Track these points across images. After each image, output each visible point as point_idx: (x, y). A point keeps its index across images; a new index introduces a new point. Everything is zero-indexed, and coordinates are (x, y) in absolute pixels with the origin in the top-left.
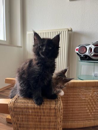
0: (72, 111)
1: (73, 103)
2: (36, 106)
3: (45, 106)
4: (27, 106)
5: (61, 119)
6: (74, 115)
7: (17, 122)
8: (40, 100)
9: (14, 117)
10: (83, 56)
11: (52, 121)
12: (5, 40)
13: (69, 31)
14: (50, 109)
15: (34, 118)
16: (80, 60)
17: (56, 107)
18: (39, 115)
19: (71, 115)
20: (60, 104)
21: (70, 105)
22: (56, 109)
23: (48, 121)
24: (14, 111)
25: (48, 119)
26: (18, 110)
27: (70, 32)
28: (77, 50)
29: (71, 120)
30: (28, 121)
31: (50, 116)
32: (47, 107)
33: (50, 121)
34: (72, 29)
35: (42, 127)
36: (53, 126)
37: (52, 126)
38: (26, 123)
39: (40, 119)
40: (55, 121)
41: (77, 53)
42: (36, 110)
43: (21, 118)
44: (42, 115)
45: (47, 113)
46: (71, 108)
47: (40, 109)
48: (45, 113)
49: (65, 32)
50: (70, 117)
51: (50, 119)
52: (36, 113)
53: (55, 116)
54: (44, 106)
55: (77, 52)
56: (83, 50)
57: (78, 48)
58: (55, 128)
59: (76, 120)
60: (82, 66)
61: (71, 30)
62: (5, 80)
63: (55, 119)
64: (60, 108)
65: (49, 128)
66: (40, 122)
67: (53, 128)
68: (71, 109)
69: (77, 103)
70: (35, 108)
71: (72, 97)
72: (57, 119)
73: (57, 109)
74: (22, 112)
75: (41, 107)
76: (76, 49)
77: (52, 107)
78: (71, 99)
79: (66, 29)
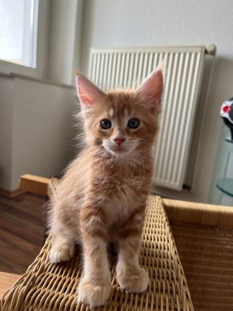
12: (34, 66)
13: (206, 52)
16: (230, 138)
27: (207, 56)
28: (225, 109)
34: (215, 49)
41: (226, 120)
49: (196, 54)
55: (226, 115)
57: (229, 103)
60: (231, 153)
61: (213, 53)
62: (19, 180)
76: (224, 105)
79: (200, 49)
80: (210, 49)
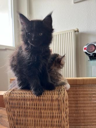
0: (84, 113)
1: (84, 103)
2: (35, 97)
3: (46, 97)
4: (25, 97)
5: (66, 113)
6: (86, 118)
7: (13, 117)
8: (39, 89)
9: (10, 111)
10: (92, 55)
11: (55, 116)
12: (14, 46)
13: (75, 31)
14: (52, 100)
15: (33, 112)
16: (89, 60)
17: (59, 97)
18: (39, 108)
19: (83, 118)
20: (64, 94)
21: (80, 107)
22: (59, 100)
23: (50, 116)
24: (10, 104)
25: (50, 114)
26: (15, 102)
27: (76, 33)
28: (85, 49)
29: (83, 124)
30: (26, 116)
31: (52, 109)
32: (48, 97)
33: (52, 116)
34: (78, 30)
35: (43, 123)
36: (57, 122)
37: (55, 122)
38: (24, 118)
39: (40, 113)
40: (59, 116)
41: (86, 52)
42: (35, 102)
43: (18, 113)
44: (42, 108)
45: (49, 106)
46: (82, 110)
47: (39, 100)
48: (45, 106)
49: (72, 33)
50: (82, 121)
51: (52, 114)
52: (34, 106)
53: (58, 109)
54: (44, 97)
55: (86, 51)
56: (92, 49)
57: (86, 47)
58: (59, 125)
59: (89, 124)
60: (92, 67)
63: (59, 114)
64: (65, 99)
65: (52, 126)
66: (41, 117)
67: (57, 125)
68: (82, 112)
69: (88, 103)
70: (33, 99)
71: (82, 97)
72: (61, 113)
73: (61, 100)
74: (19, 105)
75: (41, 97)
76: (84, 48)
77: (54, 98)
78: (81, 99)
79: (73, 31)
80: (76, 30)
